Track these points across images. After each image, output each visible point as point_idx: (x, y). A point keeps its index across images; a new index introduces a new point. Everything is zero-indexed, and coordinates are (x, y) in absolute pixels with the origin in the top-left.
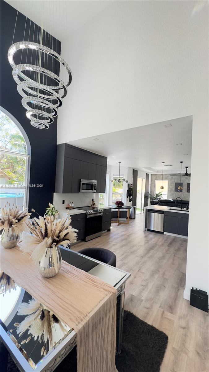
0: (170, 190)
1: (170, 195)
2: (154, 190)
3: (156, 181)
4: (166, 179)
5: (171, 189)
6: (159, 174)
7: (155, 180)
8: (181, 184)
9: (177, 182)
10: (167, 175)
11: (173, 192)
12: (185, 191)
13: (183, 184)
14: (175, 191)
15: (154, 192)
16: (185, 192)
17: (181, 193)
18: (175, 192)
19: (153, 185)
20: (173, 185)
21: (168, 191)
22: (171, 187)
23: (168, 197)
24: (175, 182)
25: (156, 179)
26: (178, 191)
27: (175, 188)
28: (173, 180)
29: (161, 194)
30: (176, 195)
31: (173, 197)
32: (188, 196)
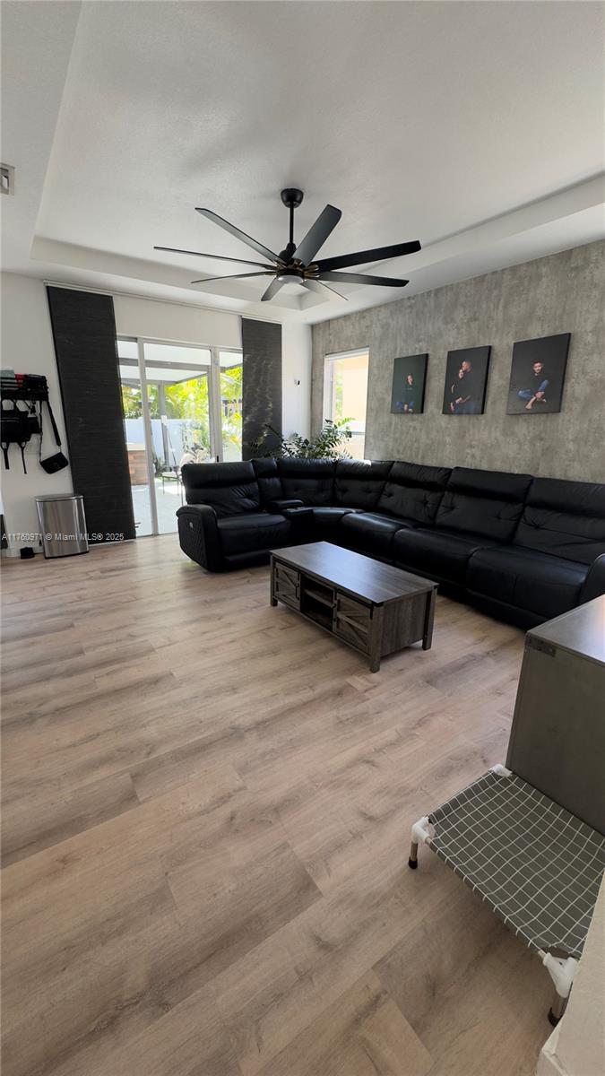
4: (359, 344)
6: (339, 317)
8: (422, 364)
10: (367, 320)
12: (437, 405)
13: (431, 361)
16: (435, 411)
17: (417, 421)
20: (387, 374)
21: (368, 411)
23: (365, 447)
24: (397, 354)
26: (403, 411)
30: (397, 436)
32: (448, 439)
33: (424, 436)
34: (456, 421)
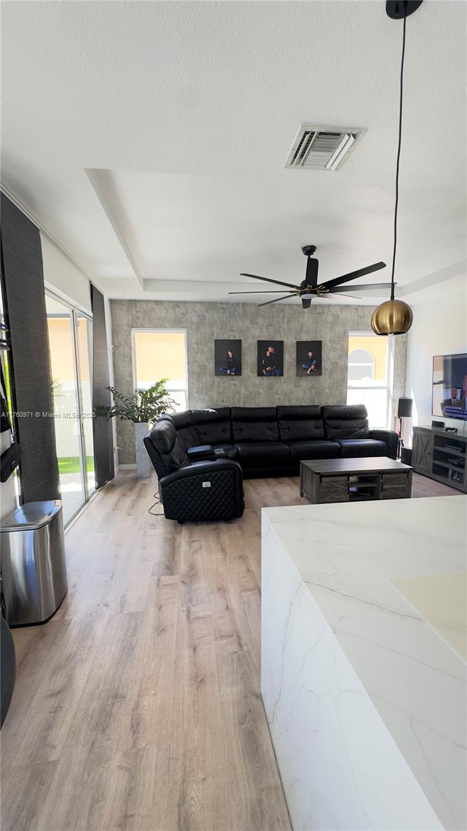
0: (195, 369)
1: (197, 392)
2: (131, 376)
3: (133, 331)
5: (200, 366)
6: (148, 301)
7: (133, 327)
10: (182, 309)
11: (209, 378)
14: (216, 374)
15: (132, 385)
16: (250, 374)
18: (217, 379)
19: (124, 355)
22: (199, 357)
23: (189, 399)
25: (135, 324)
26: (226, 374)
27: (216, 363)
28: (203, 331)
29: (160, 389)
30: (220, 390)
31: (212, 399)
32: (261, 391)
33: (243, 390)
34: (265, 380)
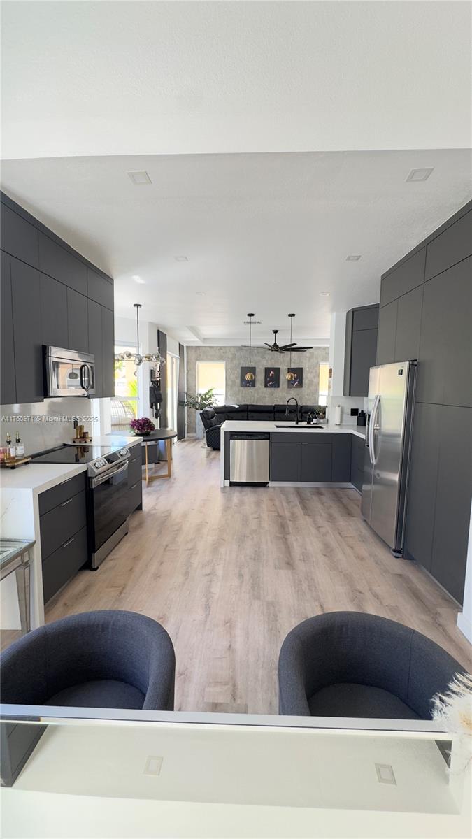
0: (230, 383)
1: (230, 395)
2: (196, 386)
3: (197, 363)
4: (221, 358)
5: (232, 381)
6: (205, 347)
7: (197, 360)
8: (253, 370)
9: (244, 366)
10: (224, 351)
11: (237, 388)
12: (261, 384)
13: (257, 370)
15: (196, 391)
16: (260, 386)
17: (252, 389)
18: (242, 388)
19: (192, 375)
20: (236, 372)
21: (227, 385)
22: (232, 376)
23: (226, 399)
24: (241, 366)
25: (199, 359)
26: (247, 387)
28: (235, 362)
29: (210, 393)
30: (243, 395)
31: (238, 400)
32: (267, 396)
33: (256, 395)
34: (269, 390)
